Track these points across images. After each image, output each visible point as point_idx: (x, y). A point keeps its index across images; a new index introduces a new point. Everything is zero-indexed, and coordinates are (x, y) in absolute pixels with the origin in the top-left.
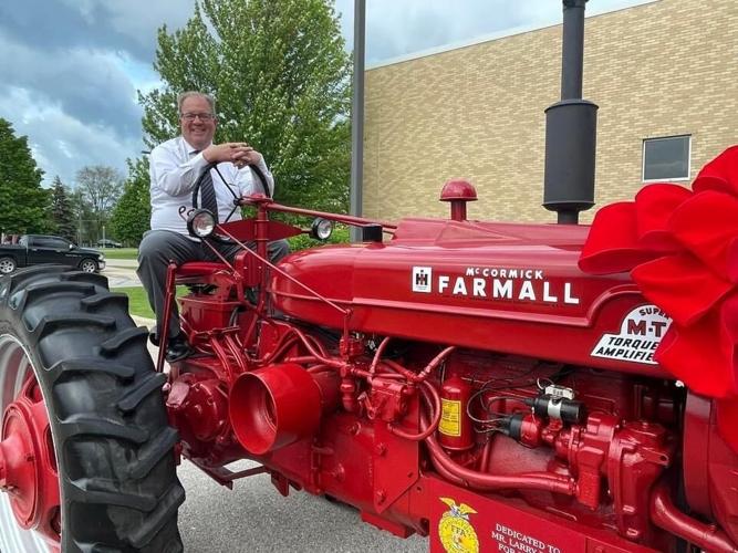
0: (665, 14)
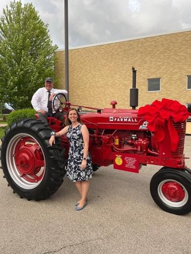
0: (153, 41)
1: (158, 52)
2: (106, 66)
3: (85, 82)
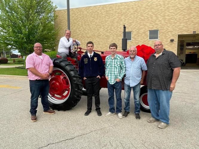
0: (126, 5)
1: (130, 13)
2: (93, 22)
3: (78, 34)
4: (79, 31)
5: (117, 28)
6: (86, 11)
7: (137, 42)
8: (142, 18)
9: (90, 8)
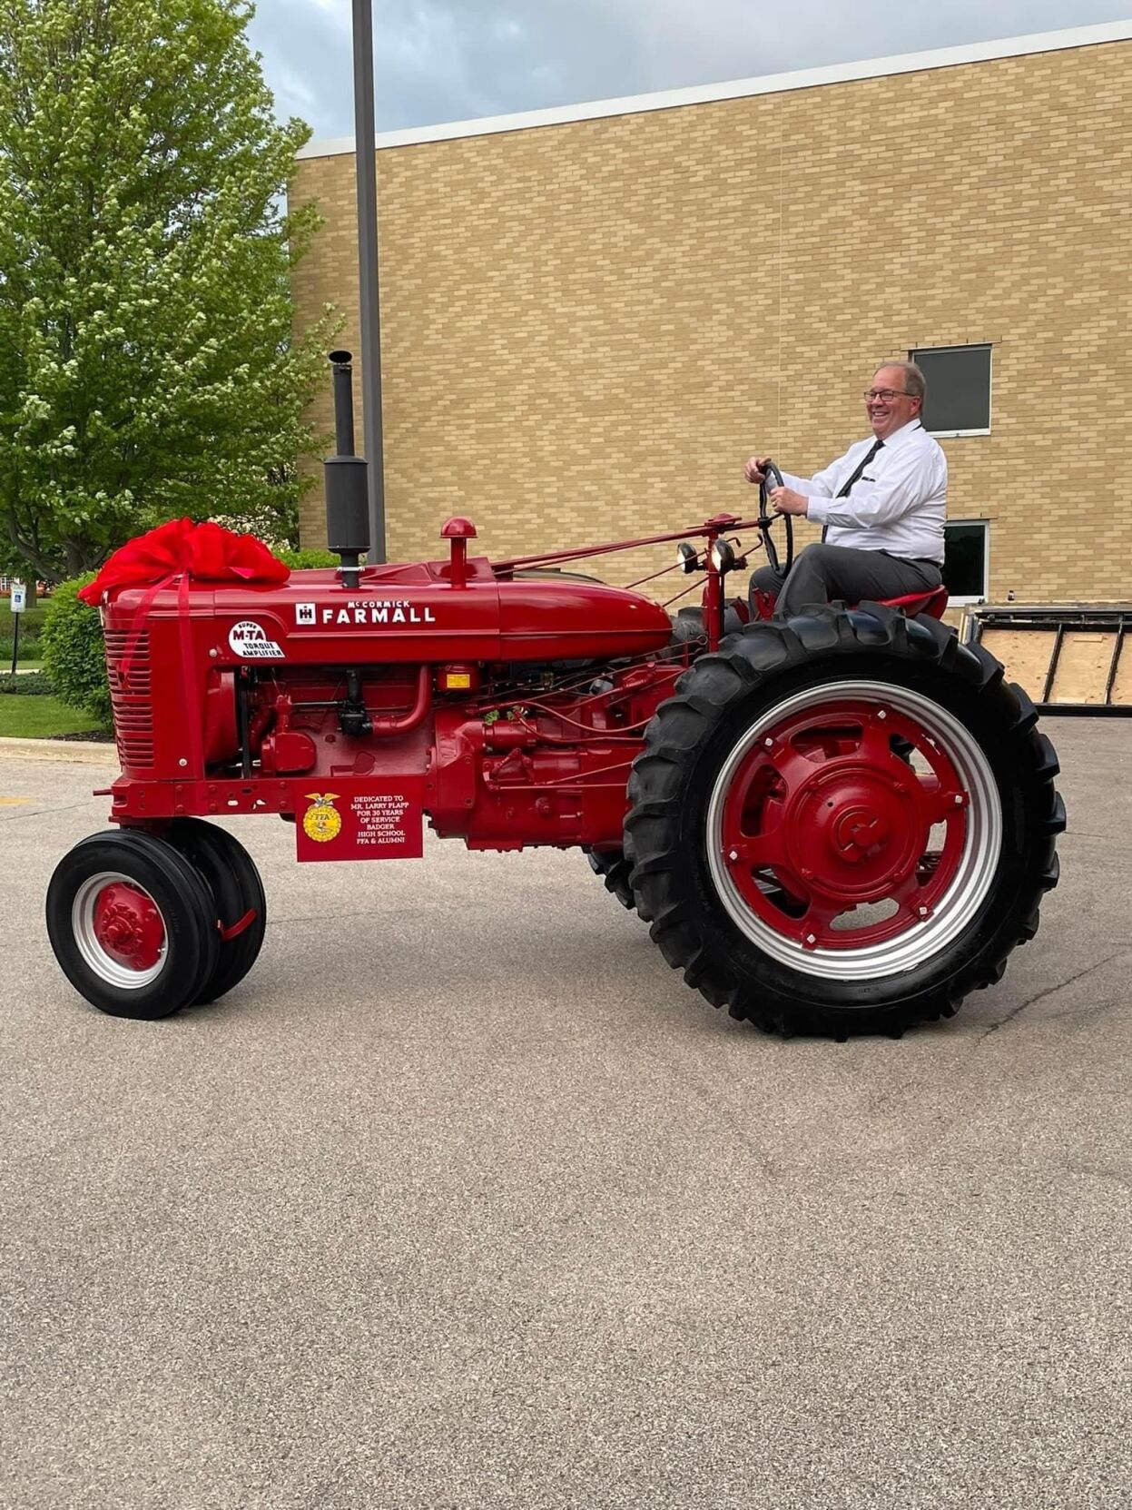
1: (977, 172)
2: (640, 262)
3: (501, 372)
4: (514, 345)
5: (855, 320)
6: (575, 158)
7: (1039, 440)
8: (1093, 213)
9: (616, 131)
